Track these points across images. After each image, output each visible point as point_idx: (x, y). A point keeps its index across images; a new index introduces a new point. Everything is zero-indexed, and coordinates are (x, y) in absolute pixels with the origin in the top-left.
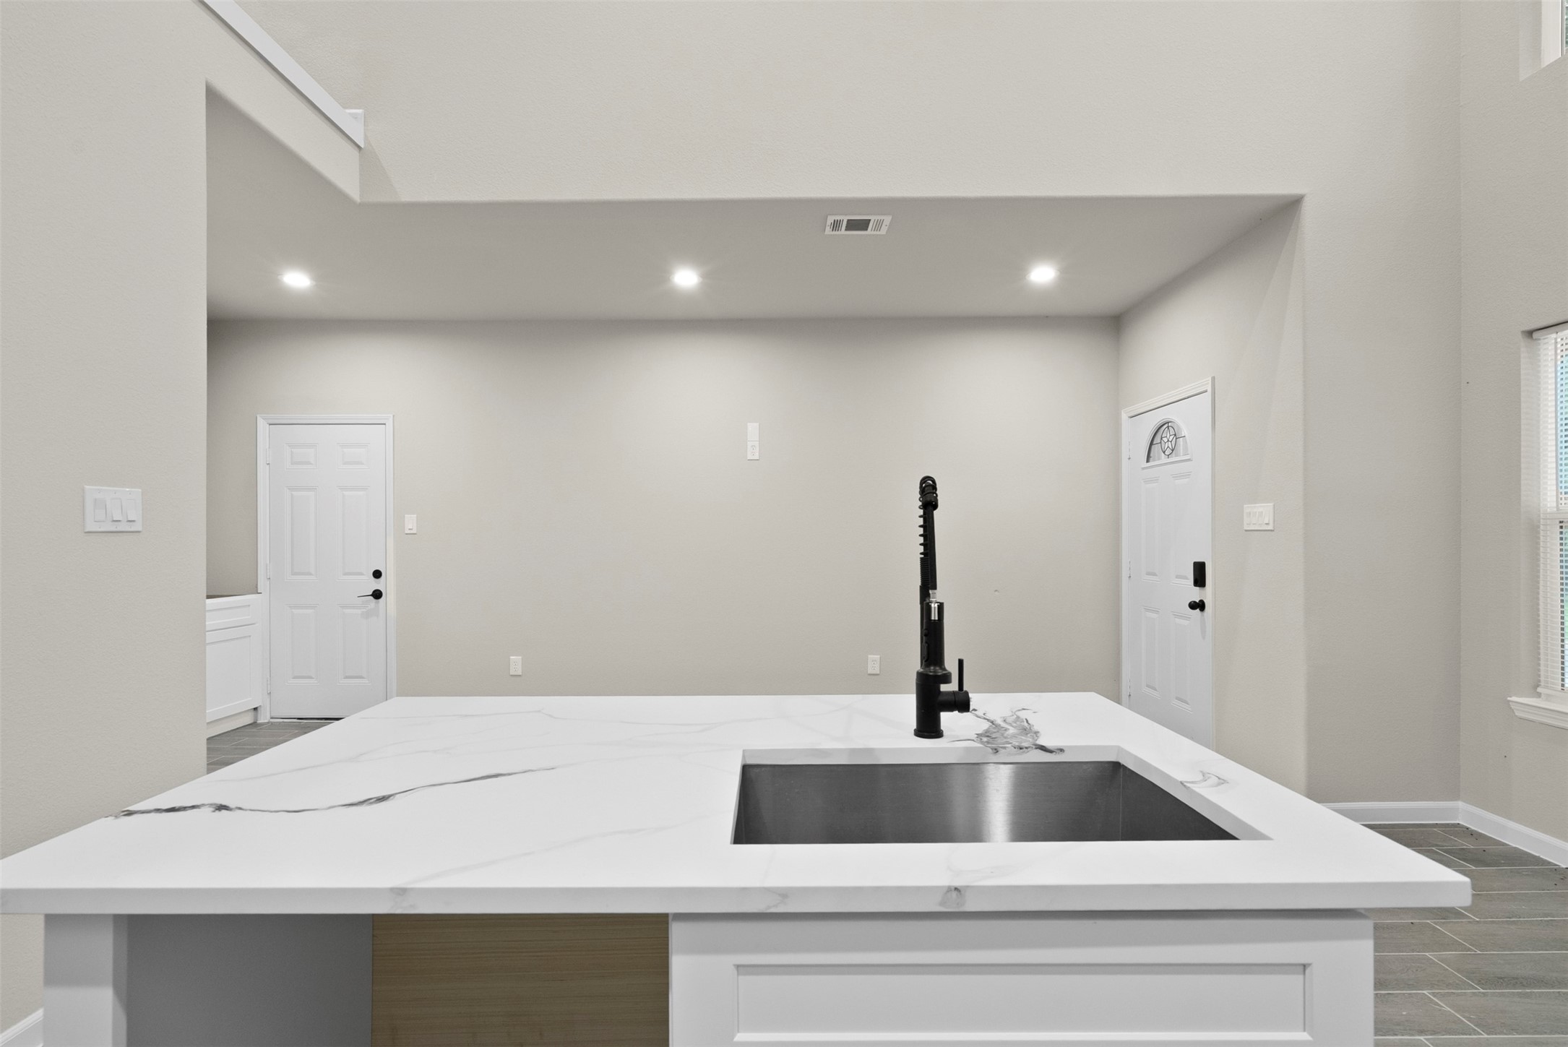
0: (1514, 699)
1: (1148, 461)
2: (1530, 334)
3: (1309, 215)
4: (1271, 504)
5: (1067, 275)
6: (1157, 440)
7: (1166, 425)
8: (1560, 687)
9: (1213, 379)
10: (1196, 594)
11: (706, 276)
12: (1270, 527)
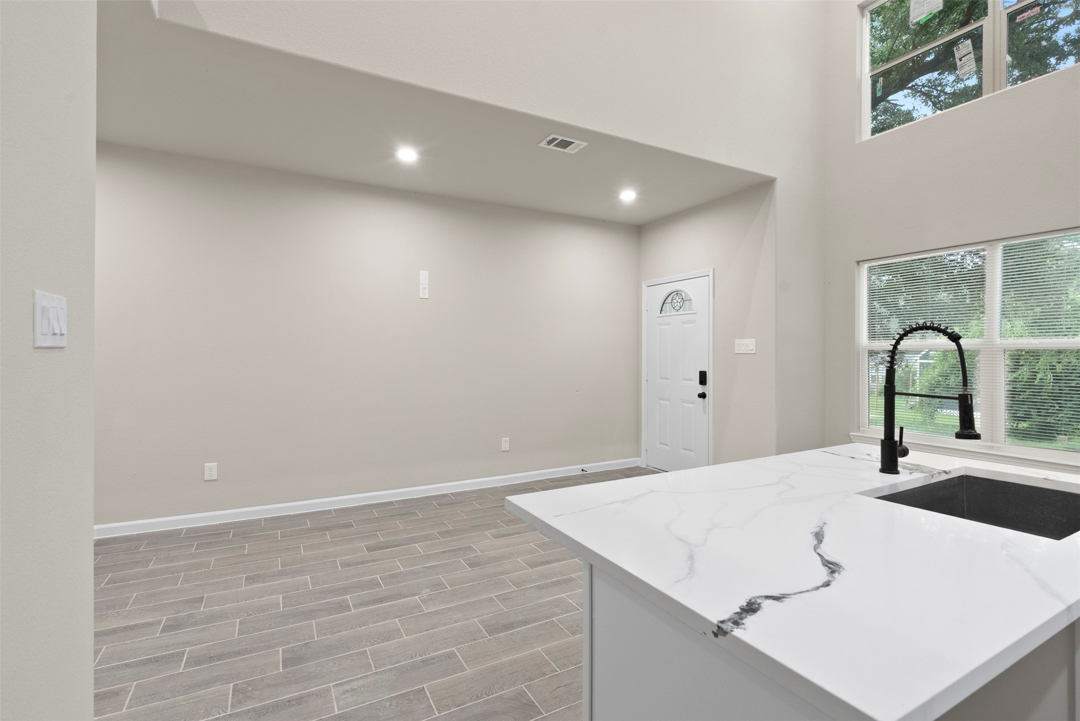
0: (851, 433)
1: (661, 313)
2: (858, 262)
3: (779, 187)
4: (754, 340)
5: (643, 196)
6: (669, 300)
7: (676, 293)
8: (868, 427)
9: (714, 269)
10: (700, 389)
11: (422, 154)
12: (754, 352)
